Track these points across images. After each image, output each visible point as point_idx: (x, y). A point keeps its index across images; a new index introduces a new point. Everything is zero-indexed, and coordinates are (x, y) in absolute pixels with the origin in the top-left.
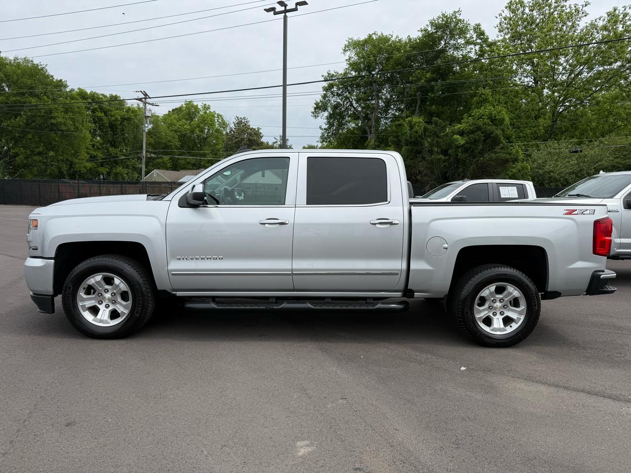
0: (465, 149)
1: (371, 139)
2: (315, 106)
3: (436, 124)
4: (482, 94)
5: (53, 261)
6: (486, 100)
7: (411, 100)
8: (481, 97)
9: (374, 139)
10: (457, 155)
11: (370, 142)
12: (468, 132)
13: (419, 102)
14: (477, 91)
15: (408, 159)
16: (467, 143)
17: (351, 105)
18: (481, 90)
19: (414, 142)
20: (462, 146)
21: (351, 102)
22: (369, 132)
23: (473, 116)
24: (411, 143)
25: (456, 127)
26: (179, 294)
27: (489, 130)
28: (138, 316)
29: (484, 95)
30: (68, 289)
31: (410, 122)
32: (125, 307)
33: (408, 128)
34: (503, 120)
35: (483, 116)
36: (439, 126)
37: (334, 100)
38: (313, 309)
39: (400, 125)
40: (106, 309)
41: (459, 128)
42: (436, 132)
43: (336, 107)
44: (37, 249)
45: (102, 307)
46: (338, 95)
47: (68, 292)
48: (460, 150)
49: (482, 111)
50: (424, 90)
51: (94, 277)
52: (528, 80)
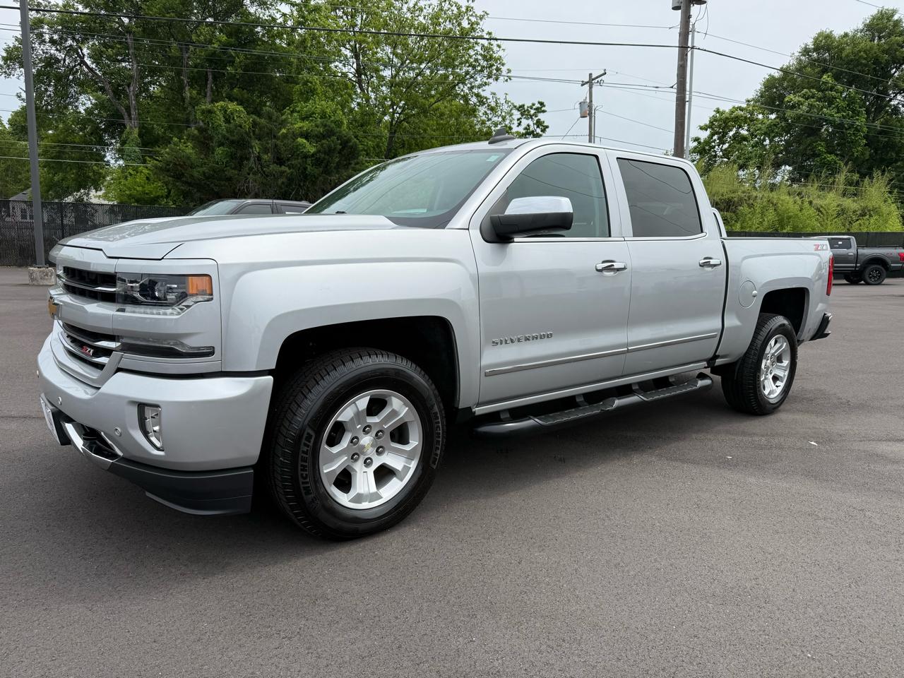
0: (317, 161)
1: (131, 128)
2: (5, 55)
3: (270, 118)
4: (308, 81)
5: (271, 378)
6: (313, 91)
7: (197, 72)
8: (307, 85)
9: (137, 129)
10: (305, 169)
11: (130, 133)
12: (316, 136)
13: (210, 77)
14: (300, 76)
15: (228, 168)
16: (319, 151)
17: (83, 62)
18: (305, 75)
19: (238, 142)
20: (313, 155)
21: (82, 58)
22: (126, 116)
23: (299, 112)
24: (232, 142)
25: (296, 126)
26: (478, 410)
27: (345, 136)
28: (435, 467)
29: (311, 83)
30: (304, 441)
31: (224, 110)
32: (410, 456)
33: (223, 119)
34: (342, 123)
35: (314, 113)
36: (276, 121)
37: (42, 50)
38: (647, 401)
39: (210, 112)
40: (365, 469)
41: (300, 128)
42: (271, 130)
43: (50, 61)
44: (212, 353)
45: (358, 467)
46: (52, 42)
47: (305, 449)
48: (309, 161)
49: (310, 104)
50: (219, 61)
51: (354, 402)
52: (347, 70)
